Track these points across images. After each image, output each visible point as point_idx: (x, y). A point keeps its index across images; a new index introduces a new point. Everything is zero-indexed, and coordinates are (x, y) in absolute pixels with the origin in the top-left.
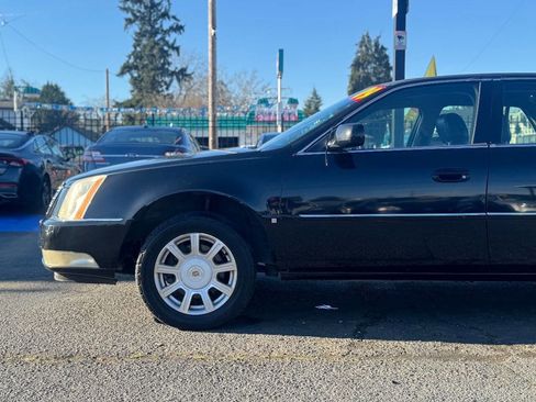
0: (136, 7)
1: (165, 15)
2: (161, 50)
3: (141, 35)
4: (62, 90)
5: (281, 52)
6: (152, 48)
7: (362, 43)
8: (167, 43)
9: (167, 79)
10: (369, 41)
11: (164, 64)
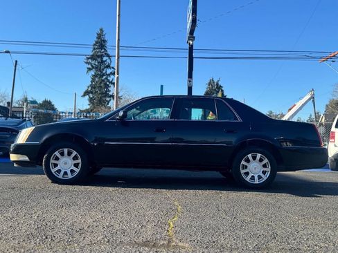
0: (93, 62)
1: (108, 66)
2: (105, 84)
3: (95, 76)
4: (53, 103)
5: (162, 86)
6: (101, 83)
7: (210, 84)
8: (108, 81)
9: (108, 99)
10: (214, 83)
11: (107, 91)
